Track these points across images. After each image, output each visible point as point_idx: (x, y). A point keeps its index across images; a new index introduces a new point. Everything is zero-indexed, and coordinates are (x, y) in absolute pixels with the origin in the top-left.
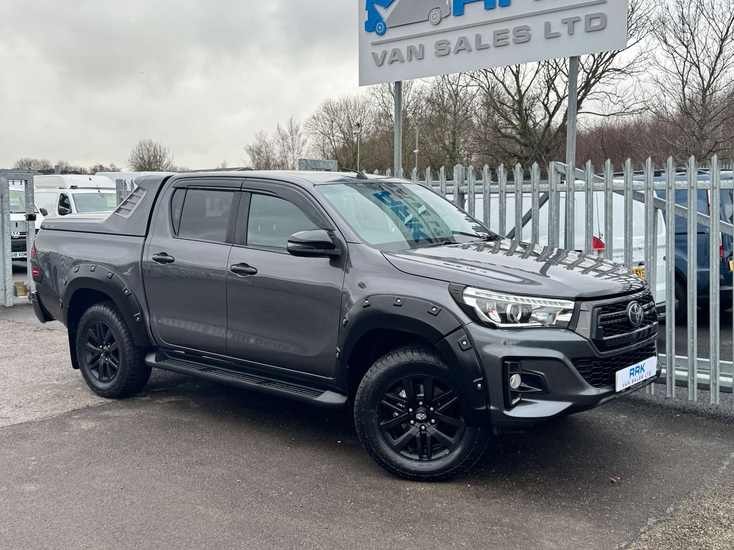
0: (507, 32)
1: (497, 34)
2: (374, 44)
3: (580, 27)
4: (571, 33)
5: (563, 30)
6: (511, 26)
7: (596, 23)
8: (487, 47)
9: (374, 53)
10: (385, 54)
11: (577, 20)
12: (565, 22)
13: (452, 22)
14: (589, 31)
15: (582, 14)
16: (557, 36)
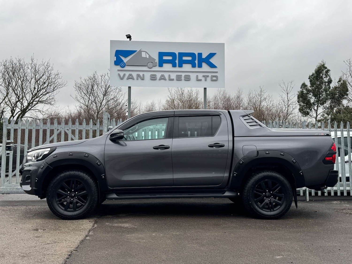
0: (181, 76)
1: (177, 76)
2: (119, 70)
3: (209, 79)
4: (206, 80)
5: (203, 79)
6: (183, 74)
7: (214, 78)
8: (173, 80)
9: (119, 74)
10: (124, 75)
11: (208, 76)
12: (204, 76)
13: (157, 68)
14: (212, 80)
15: (210, 75)
16: (200, 80)
